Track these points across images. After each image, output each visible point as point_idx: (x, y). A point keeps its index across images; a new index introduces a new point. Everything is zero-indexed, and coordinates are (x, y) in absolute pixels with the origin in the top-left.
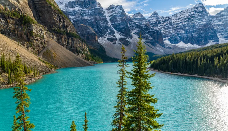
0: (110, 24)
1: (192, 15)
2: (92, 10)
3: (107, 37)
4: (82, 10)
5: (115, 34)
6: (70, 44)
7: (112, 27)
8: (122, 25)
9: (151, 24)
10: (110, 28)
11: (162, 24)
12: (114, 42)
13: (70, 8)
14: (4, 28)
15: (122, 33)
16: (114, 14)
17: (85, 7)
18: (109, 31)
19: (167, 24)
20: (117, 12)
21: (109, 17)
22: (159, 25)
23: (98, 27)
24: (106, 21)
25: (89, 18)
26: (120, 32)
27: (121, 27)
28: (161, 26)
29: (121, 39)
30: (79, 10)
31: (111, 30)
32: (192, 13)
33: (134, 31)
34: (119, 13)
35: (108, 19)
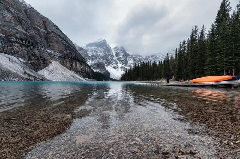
0: (115, 58)
1: (170, 52)
2: (103, 49)
3: (113, 66)
4: (97, 49)
5: (118, 64)
6: (73, 66)
7: (116, 60)
8: (123, 58)
9: (144, 58)
10: (115, 60)
11: (150, 58)
12: (117, 69)
13: (89, 47)
14: (8, 49)
15: (123, 63)
16: (118, 51)
17: (99, 47)
18: (114, 62)
19: (154, 58)
20: (120, 50)
21: (115, 53)
22: (149, 59)
23: (107, 60)
24: (113, 56)
25: (101, 54)
26: (121, 63)
27: (122, 59)
28: (150, 59)
29: (122, 68)
30: (95, 49)
31: (115, 61)
32: (170, 51)
33: (131, 62)
34: (121, 51)
35: (114, 54)
